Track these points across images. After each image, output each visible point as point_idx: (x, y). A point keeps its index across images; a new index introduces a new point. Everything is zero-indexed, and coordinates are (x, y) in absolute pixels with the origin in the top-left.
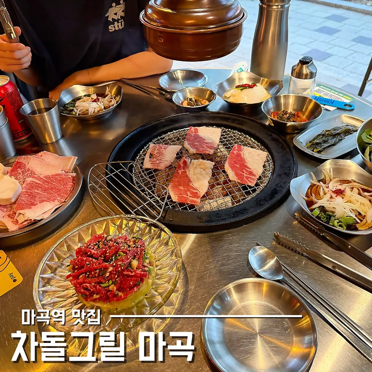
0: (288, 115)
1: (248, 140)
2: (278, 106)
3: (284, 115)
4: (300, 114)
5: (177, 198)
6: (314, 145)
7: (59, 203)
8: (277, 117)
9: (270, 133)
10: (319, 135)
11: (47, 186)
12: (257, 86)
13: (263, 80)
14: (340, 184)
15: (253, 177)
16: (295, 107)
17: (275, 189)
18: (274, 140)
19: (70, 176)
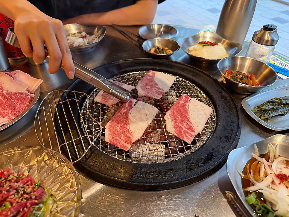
0: (241, 76)
1: (198, 93)
2: (233, 65)
3: (237, 75)
4: (253, 77)
5: (110, 138)
6: (262, 111)
7: (8, 120)
8: (231, 76)
9: (220, 90)
10: (269, 102)
11: (5, 102)
12: (218, 45)
13: (224, 41)
14: (286, 166)
15: (192, 133)
16: (250, 70)
17: (211, 153)
18: (223, 97)
19: (29, 97)
